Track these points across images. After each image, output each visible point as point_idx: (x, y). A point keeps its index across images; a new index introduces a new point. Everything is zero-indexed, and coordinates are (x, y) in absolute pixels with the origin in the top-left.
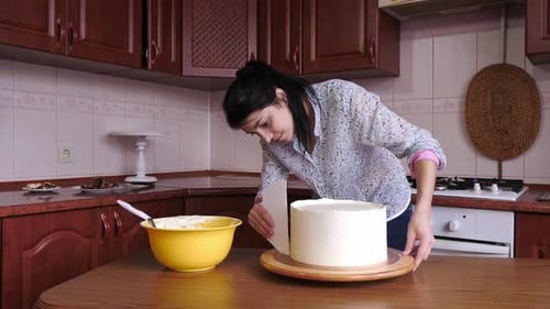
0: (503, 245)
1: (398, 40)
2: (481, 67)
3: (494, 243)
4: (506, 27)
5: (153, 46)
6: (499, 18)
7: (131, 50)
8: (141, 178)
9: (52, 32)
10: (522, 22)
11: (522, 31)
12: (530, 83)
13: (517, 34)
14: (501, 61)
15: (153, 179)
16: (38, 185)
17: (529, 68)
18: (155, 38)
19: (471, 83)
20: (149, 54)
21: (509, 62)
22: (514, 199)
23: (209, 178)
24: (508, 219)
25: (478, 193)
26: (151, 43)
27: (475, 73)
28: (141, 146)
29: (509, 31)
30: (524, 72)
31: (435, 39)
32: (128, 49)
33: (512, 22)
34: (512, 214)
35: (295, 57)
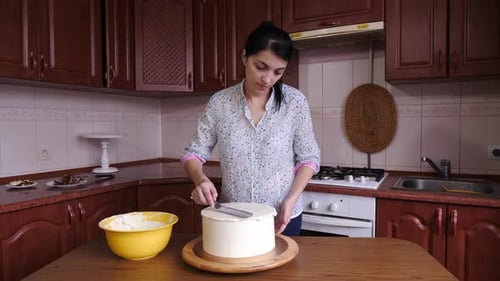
0: (368, 221)
1: (298, 64)
2: (356, 86)
3: (362, 220)
4: (373, 57)
5: (111, 70)
6: (368, 51)
7: (93, 74)
8: (106, 169)
9: (26, 63)
10: (383, 53)
11: (383, 60)
12: (389, 99)
13: (380, 62)
14: (370, 82)
15: (114, 170)
16: (19, 182)
17: (389, 87)
18: (112, 63)
19: (349, 97)
20: (107, 76)
21: (375, 82)
22: (375, 188)
23: (161, 164)
24: (371, 203)
25: (351, 182)
26: (109, 68)
27: (351, 90)
28: (105, 145)
29: (375, 60)
30: (385, 90)
31: (324, 64)
32: (90, 72)
33: (376, 54)
34: (374, 200)
35: (221, 77)
